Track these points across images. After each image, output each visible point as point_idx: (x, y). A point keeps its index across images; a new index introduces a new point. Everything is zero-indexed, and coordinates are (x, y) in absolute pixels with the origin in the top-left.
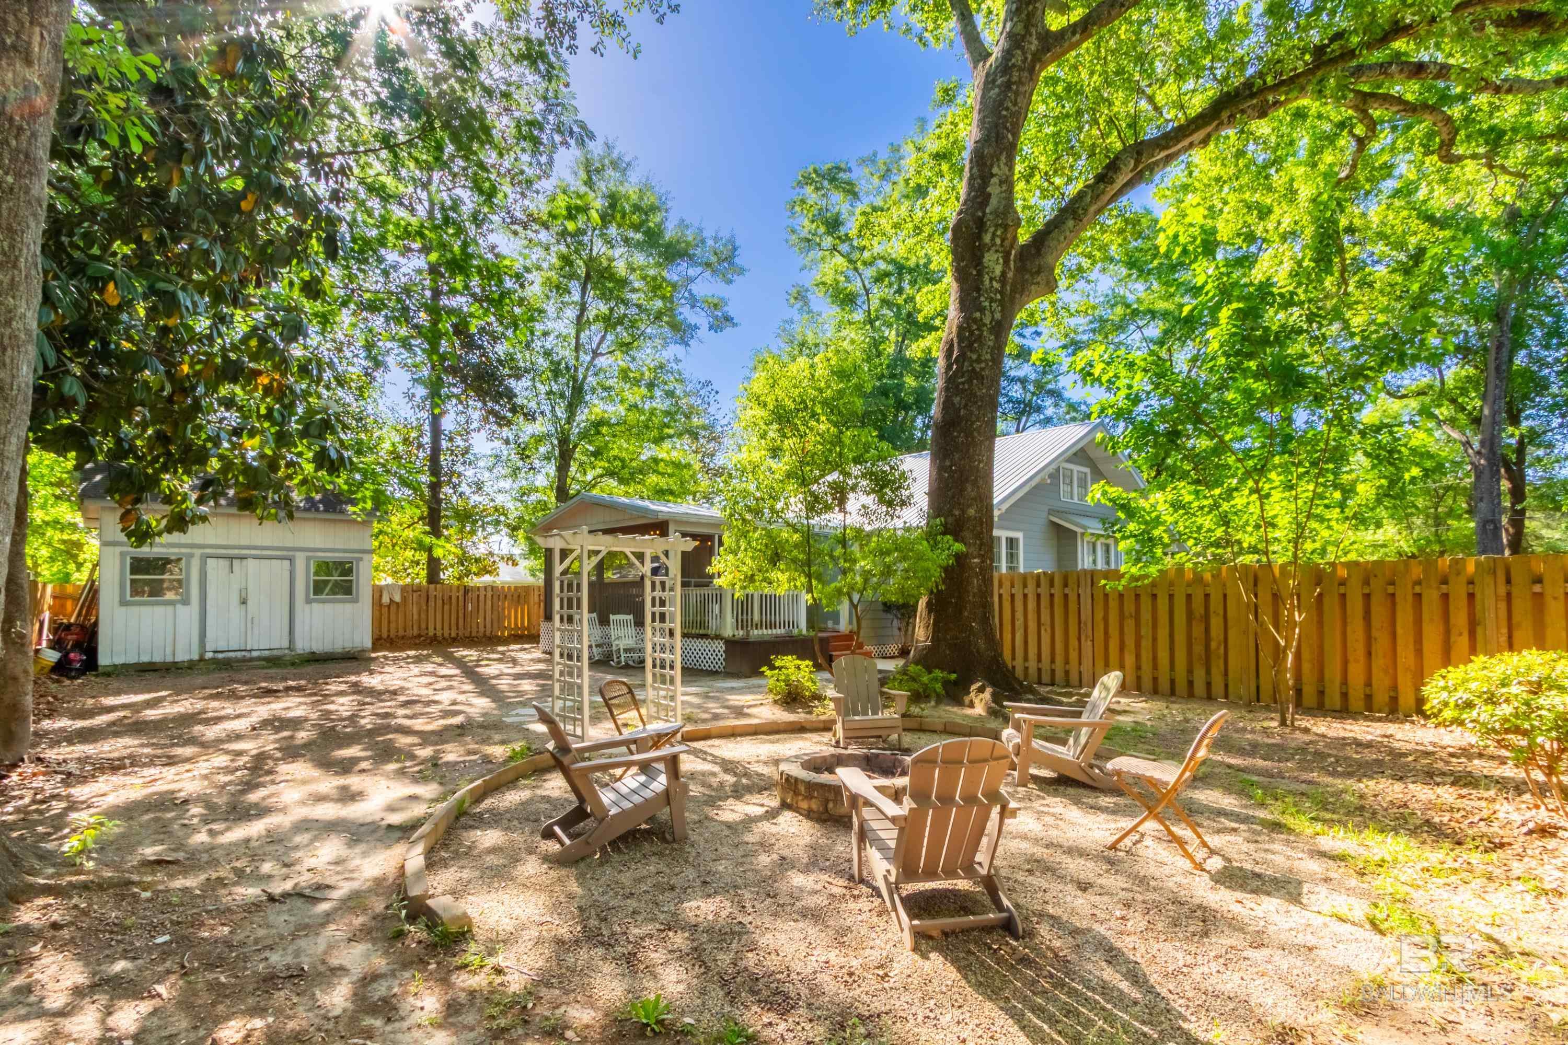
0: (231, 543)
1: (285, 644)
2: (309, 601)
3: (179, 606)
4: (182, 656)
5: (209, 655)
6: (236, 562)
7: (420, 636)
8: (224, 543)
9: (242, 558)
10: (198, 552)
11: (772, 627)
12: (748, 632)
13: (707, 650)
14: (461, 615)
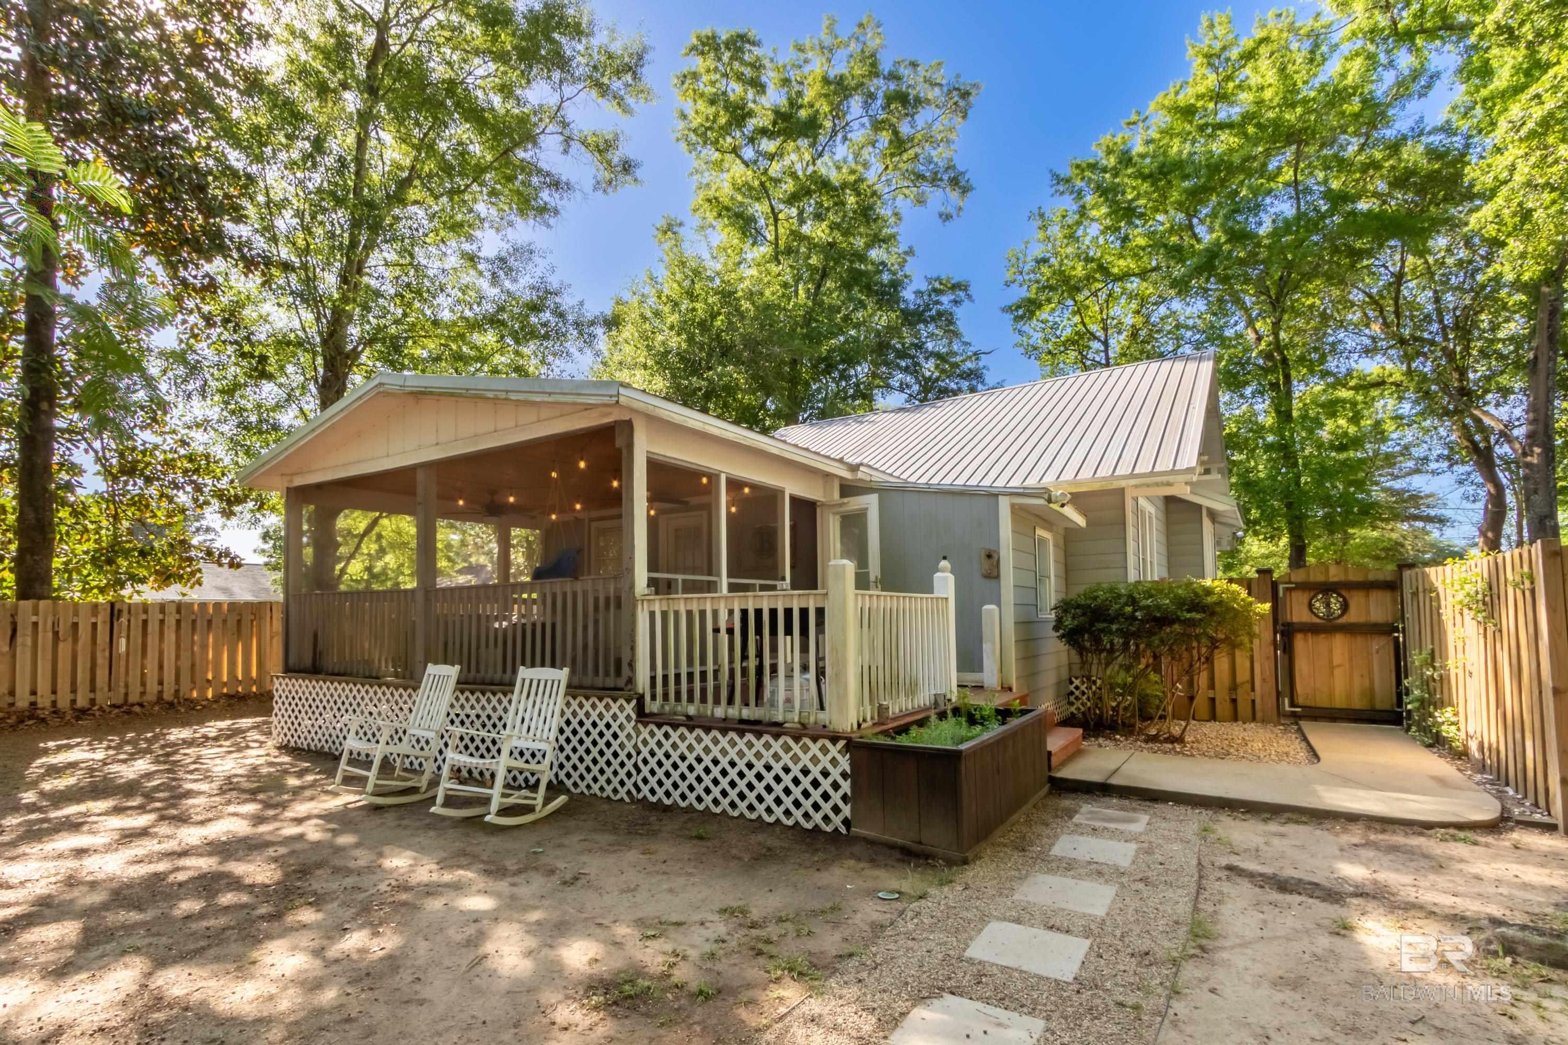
11: (913, 689)
12: (882, 710)
13: (777, 768)
14: (102, 661)
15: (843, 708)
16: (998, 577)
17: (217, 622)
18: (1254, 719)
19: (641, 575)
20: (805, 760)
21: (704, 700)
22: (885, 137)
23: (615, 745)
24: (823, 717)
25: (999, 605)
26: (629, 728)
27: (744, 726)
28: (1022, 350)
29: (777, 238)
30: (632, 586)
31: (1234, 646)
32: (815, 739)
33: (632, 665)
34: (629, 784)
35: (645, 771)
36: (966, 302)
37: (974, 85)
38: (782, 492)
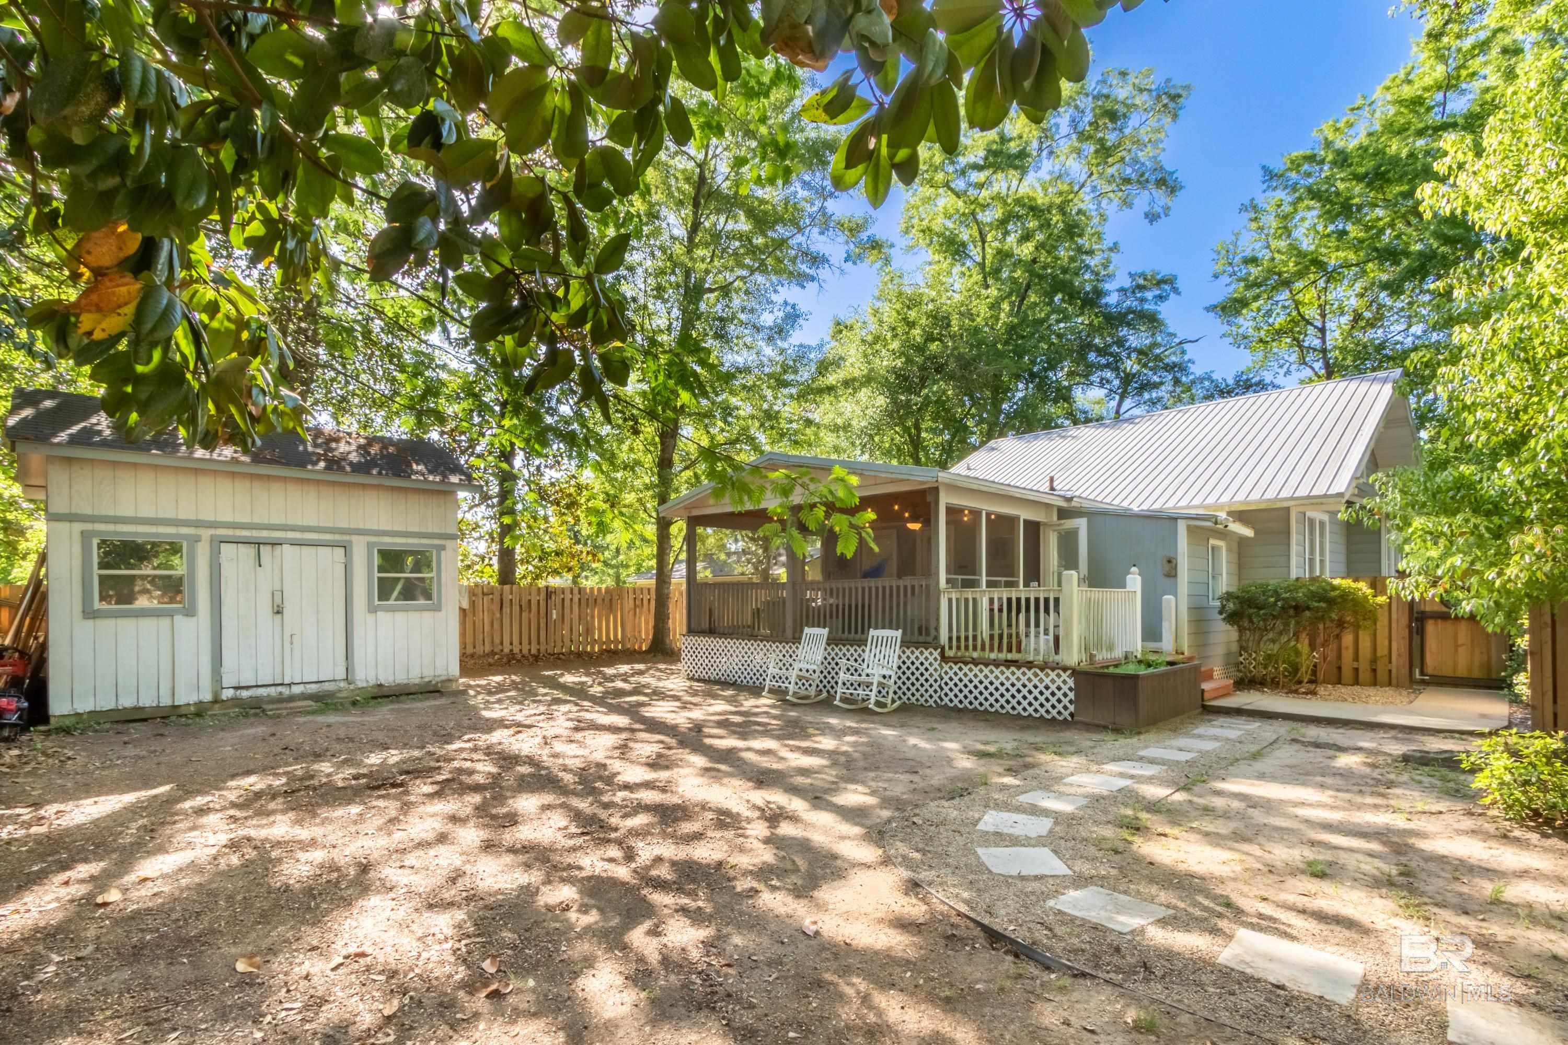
0: (257, 520)
1: (341, 673)
2: (372, 610)
3: (178, 619)
4: (186, 697)
5: (227, 694)
6: (265, 551)
7: (493, 653)
8: (246, 519)
9: (274, 544)
10: (206, 533)
11: (1111, 648)
12: (1092, 656)
13: (1030, 686)
14: (543, 625)
15: (1070, 653)
16: (1175, 576)
17: (599, 601)
18: (1390, 684)
19: (943, 576)
20: (1047, 681)
21: (983, 649)
22: (1090, 148)
23: (927, 675)
24: (1058, 658)
25: (1176, 596)
26: (936, 665)
27: (1008, 663)
28: (1231, 340)
29: (984, 258)
30: (938, 583)
31: (1357, 627)
32: (1053, 670)
33: (937, 629)
34: (936, 697)
35: (946, 689)
36: (1172, 295)
37: (1187, 87)
38: (1018, 518)
